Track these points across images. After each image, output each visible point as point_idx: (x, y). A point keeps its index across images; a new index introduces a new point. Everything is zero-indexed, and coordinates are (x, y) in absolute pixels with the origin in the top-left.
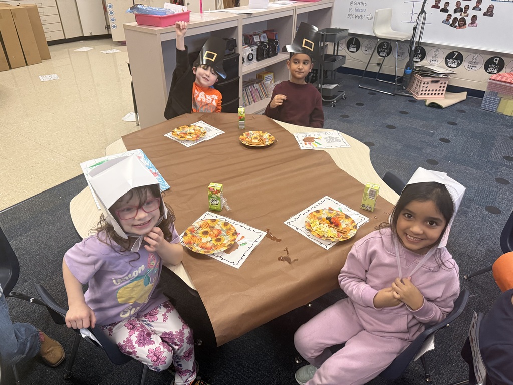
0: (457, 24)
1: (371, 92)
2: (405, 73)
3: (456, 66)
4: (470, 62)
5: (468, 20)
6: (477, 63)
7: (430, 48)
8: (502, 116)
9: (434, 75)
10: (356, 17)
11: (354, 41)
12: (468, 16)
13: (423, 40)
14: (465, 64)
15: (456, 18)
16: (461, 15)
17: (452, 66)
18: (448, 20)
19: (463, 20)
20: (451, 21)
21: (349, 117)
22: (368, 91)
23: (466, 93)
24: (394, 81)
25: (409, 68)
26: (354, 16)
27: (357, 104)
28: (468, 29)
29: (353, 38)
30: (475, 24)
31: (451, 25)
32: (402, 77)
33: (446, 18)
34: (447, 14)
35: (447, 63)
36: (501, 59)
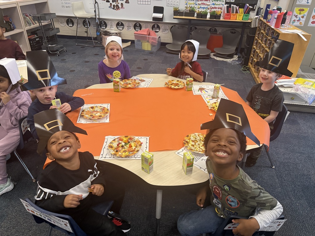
0: (115, 8)
1: (83, 46)
2: (97, 35)
3: (122, 29)
4: (128, 27)
5: (120, 6)
6: (130, 27)
7: (108, 21)
8: (144, 51)
9: (111, 34)
10: (66, 7)
11: (70, 20)
12: (119, 4)
13: (101, 17)
14: (126, 28)
15: (114, 5)
16: (116, 3)
17: (120, 29)
18: (111, 6)
19: (117, 6)
20: (112, 6)
21: (65, 60)
22: (81, 46)
23: (130, 42)
24: (92, 40)
25: (97, 32)
26: (65, 7)
27: (72, 53)
28: (121, 10)
29: (69, 19)
30: (123, 8)
31: (113, 9)
32: (96, 37)
33: (110, 5)
34: (110, 3)
35: (118, 28)
36: (139, 24)
